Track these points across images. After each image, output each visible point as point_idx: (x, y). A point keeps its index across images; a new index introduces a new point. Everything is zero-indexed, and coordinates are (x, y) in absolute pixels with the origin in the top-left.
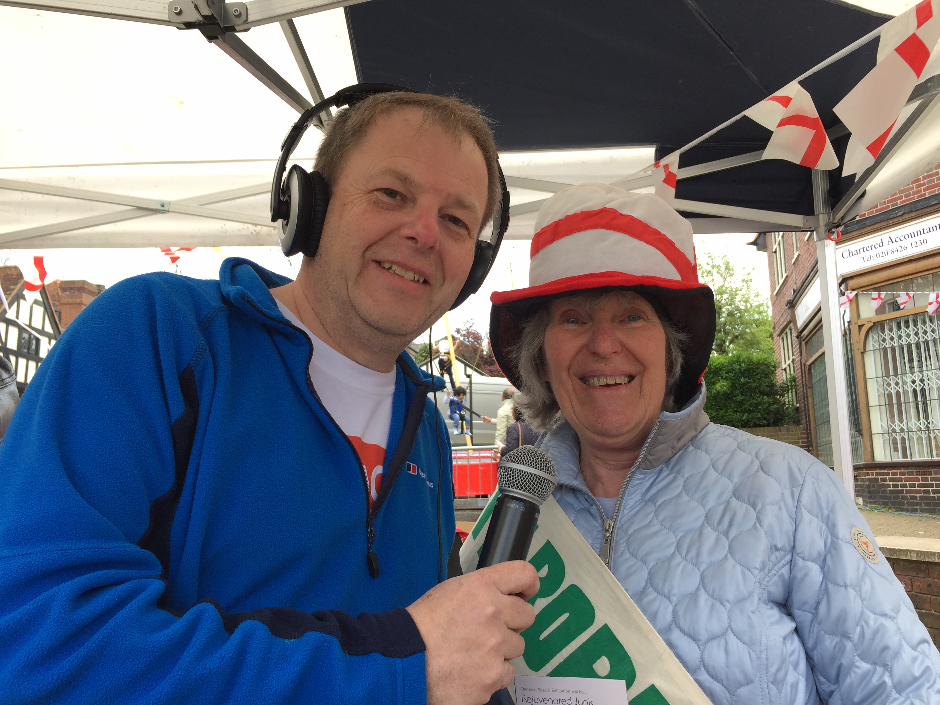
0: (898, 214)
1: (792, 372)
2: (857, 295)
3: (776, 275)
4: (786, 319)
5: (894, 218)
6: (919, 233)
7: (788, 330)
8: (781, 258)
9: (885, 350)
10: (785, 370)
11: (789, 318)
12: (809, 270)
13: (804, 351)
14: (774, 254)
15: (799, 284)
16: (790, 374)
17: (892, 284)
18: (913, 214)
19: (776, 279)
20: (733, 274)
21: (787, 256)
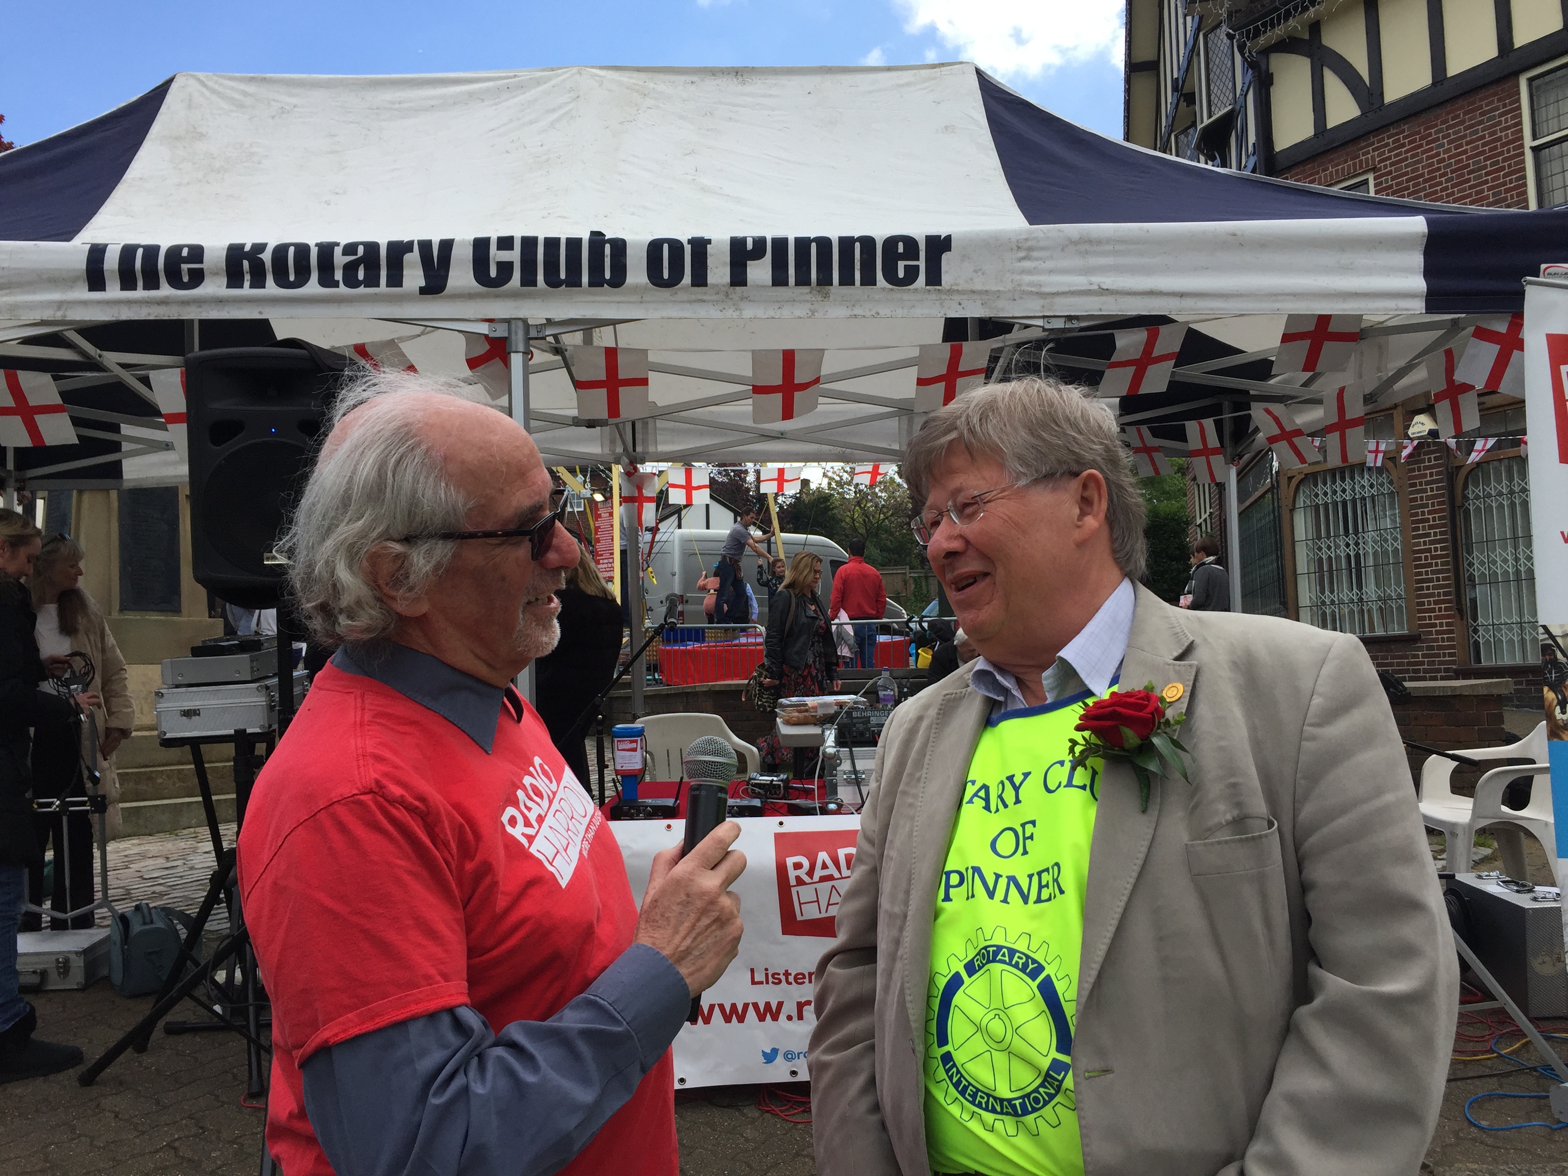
9: (1317, 507)
10: (1200, 526)
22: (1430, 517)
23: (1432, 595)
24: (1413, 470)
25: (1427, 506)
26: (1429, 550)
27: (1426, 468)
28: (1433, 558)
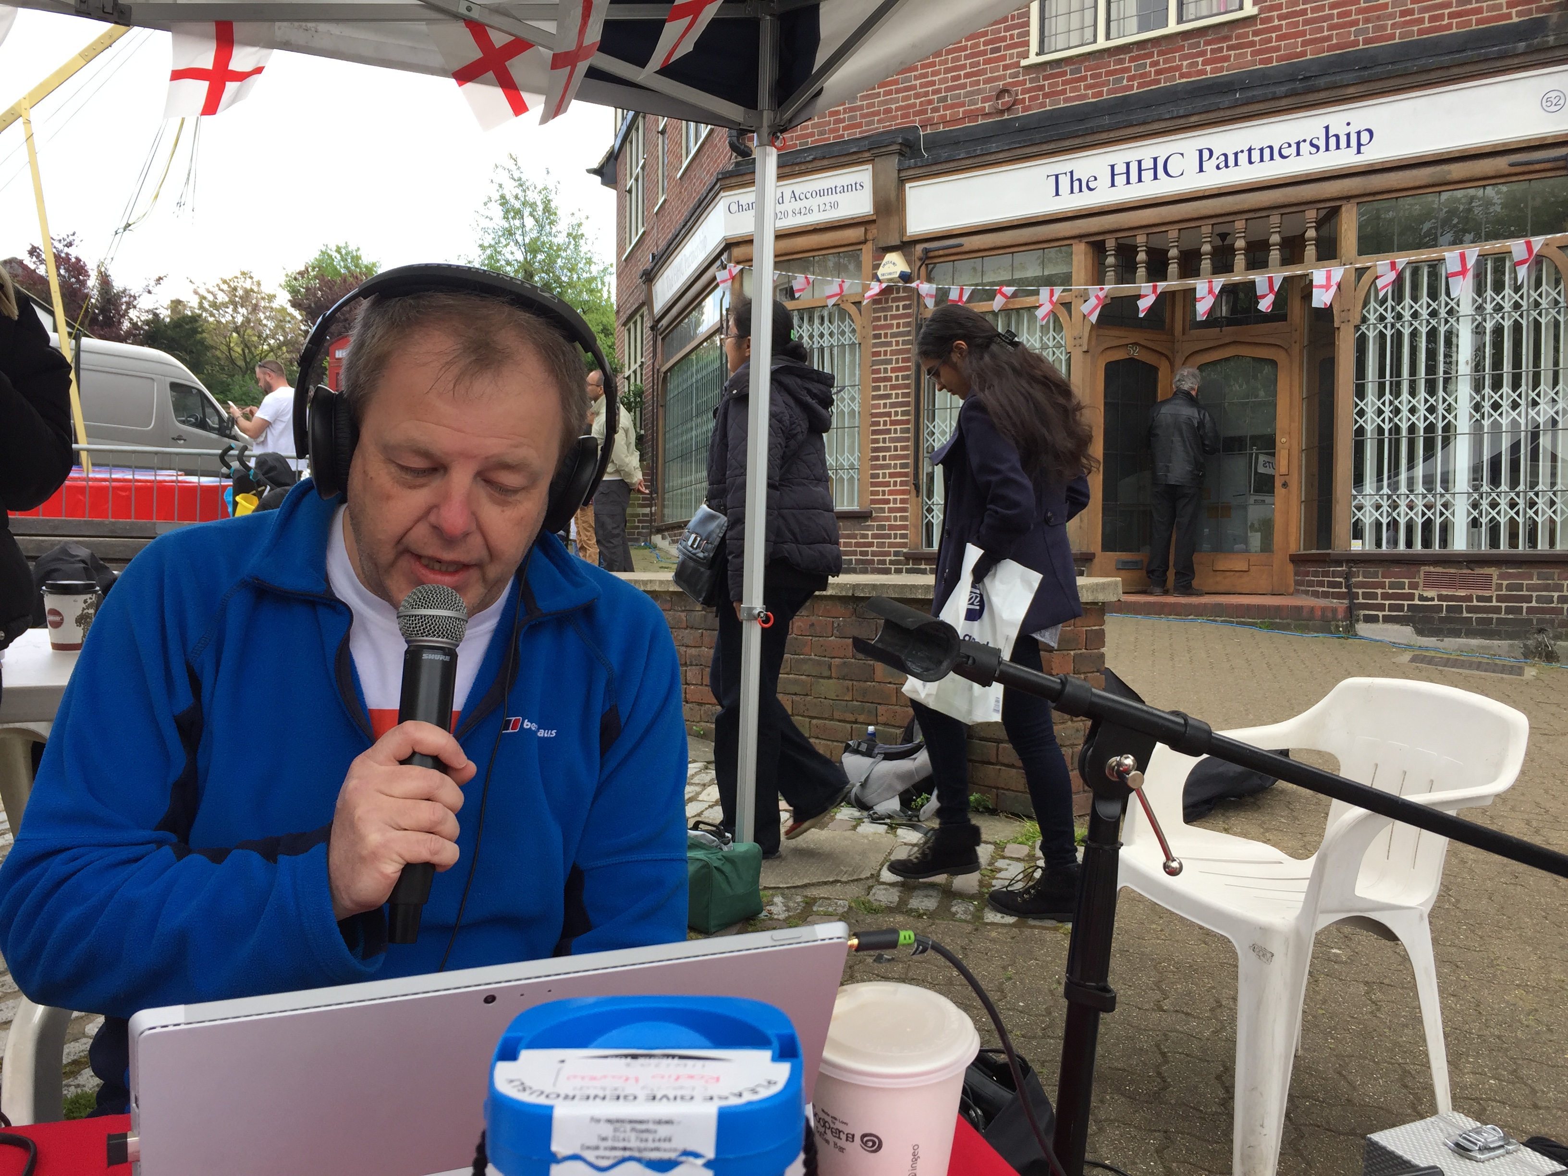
0: (808, 159)
1: (638, 382)
2: (742, 271)
3: (628, 230)
4: (637, 300)
5: (801, 163)
6: (832, 191)
7: (638, 317)
8: (637, 202)
10: (628, 378)
11: (642, 298)
12: (678, 227)
13: (659, 350)
14: (628, 195)
15: (662, 244)
16: (636, 385)
17: (789, 260)
18: (825, 162)
19: (628, 235)
20: (556, 221)
21: (648, 199)
22: (893, 375)
23: (888, 466)
24: (878, 319)
25: (889, 362)
26: (889, 414)
27: (894, 317)
28: (893, 423)
